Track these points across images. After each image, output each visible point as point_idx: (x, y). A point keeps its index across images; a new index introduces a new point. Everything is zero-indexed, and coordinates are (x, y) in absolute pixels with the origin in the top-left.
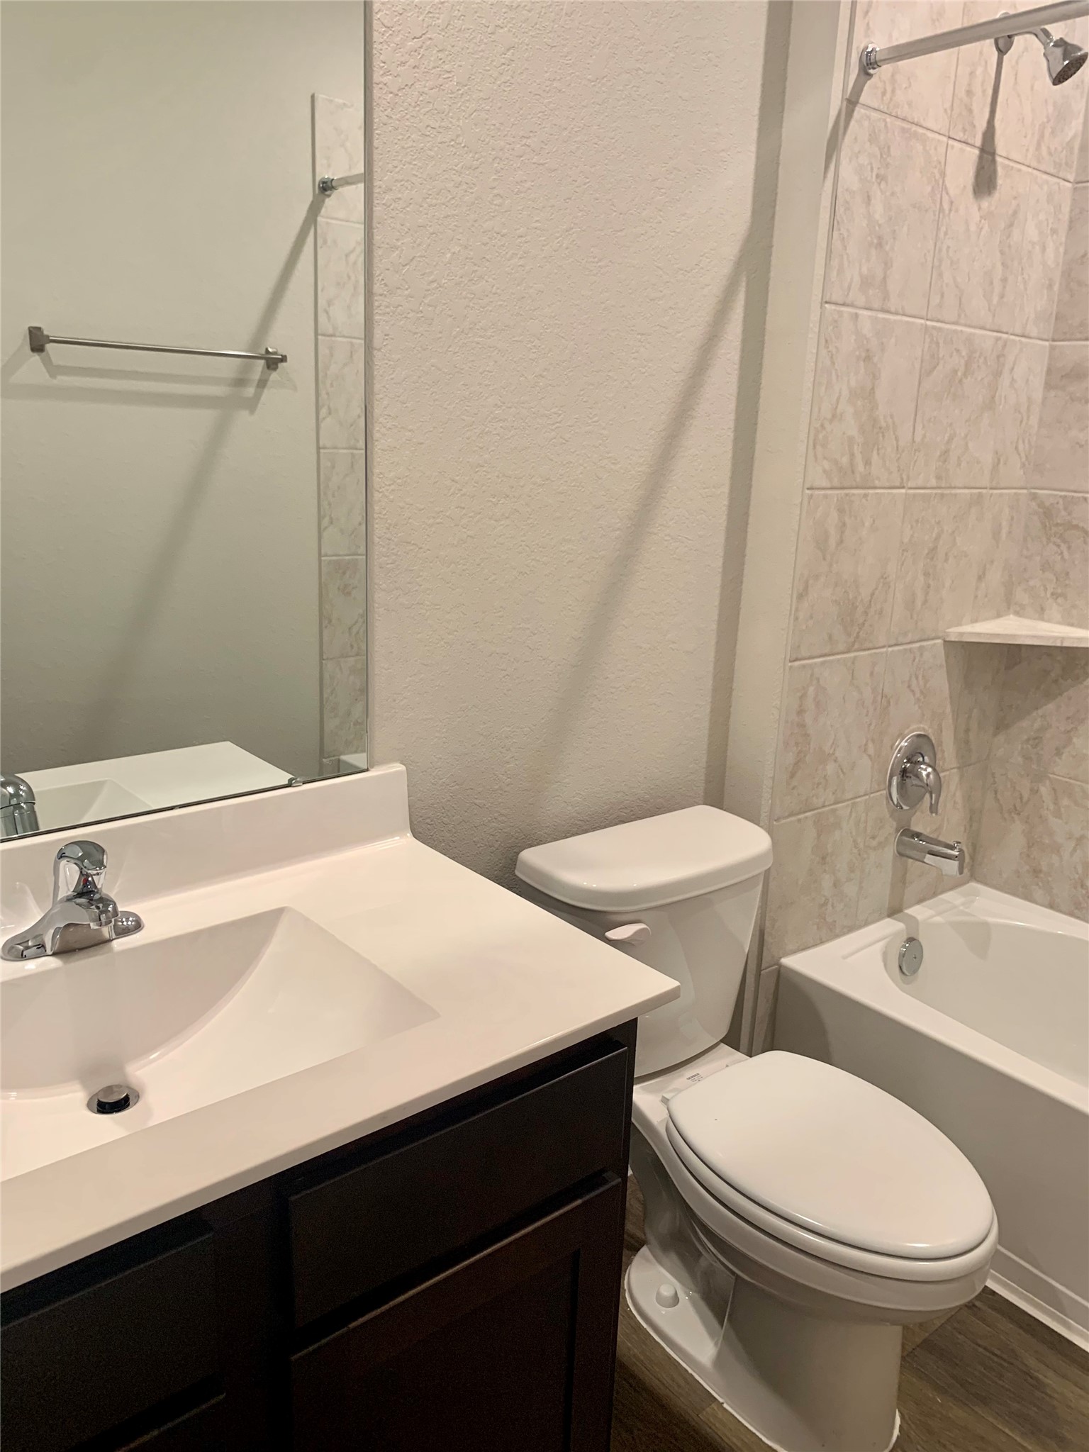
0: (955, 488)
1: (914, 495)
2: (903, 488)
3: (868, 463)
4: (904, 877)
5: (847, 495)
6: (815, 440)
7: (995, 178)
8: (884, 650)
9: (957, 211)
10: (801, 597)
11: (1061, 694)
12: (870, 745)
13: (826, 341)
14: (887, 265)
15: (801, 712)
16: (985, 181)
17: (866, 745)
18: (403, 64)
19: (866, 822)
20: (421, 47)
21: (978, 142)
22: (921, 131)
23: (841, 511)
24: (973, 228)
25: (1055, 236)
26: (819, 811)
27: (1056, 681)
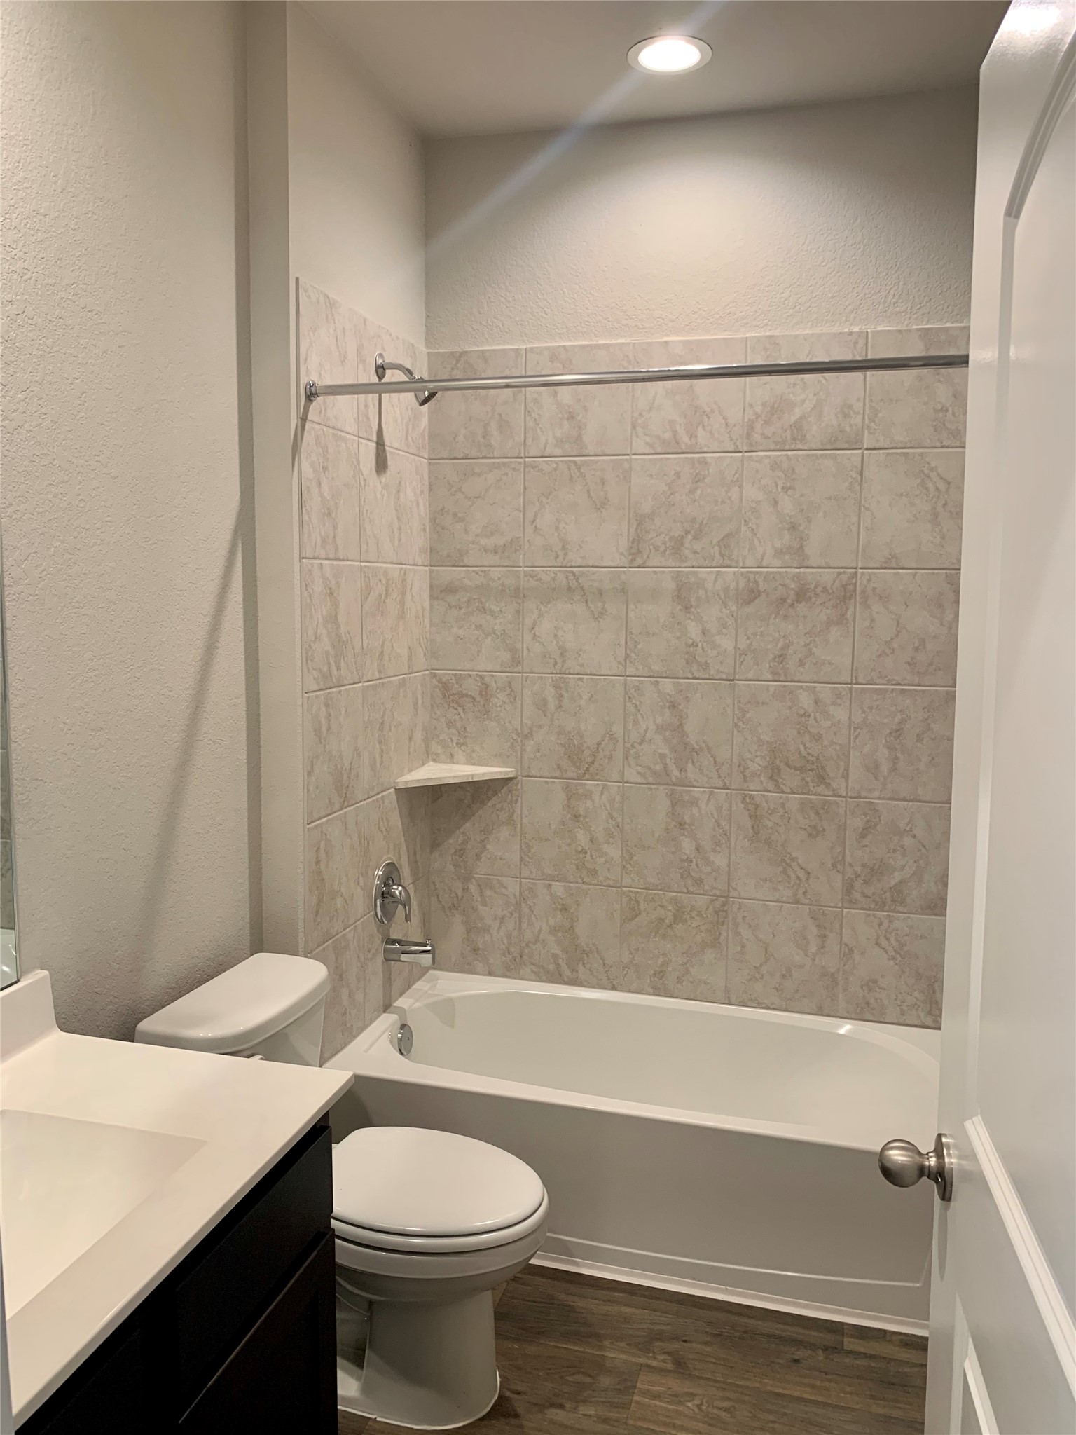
0: (389, 677)
1: (368, 687)
2: (361, 682)
3: (339, 668)
4: (390, 978)
5: (329, 693)
6: (306, 657)
7: (387, 461)
8: (362, 803)
9: (369, 486)
10: (309, 774)
11: (473, 815)
12: (361, 879)
13: (306, 586)
14: (335, 528)
15: (318, 862)
16: (381, 464)
17: (358, 878)
18: (15, 411)
19: (363, 940)
20: (26, 398)
21: (375, 438)
22: (343, 434)
23: (327, 706)
24: (379, 496)
25: (423, 496)
26: (336, 937)
27: (469, 806)
